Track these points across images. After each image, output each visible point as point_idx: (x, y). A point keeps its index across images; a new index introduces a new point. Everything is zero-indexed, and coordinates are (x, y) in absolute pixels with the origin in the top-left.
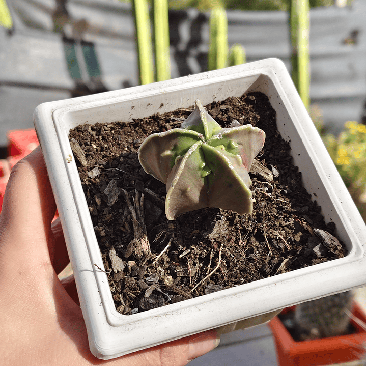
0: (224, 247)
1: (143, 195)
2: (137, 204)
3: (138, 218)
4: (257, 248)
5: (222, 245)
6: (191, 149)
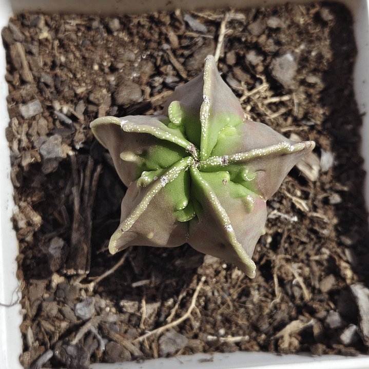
0: (206, 282)
1: (99, 169)
2: (87, 184)
3: (82, 209)
4: (259, 286)
5: (203, 279)
6: (167, 176)
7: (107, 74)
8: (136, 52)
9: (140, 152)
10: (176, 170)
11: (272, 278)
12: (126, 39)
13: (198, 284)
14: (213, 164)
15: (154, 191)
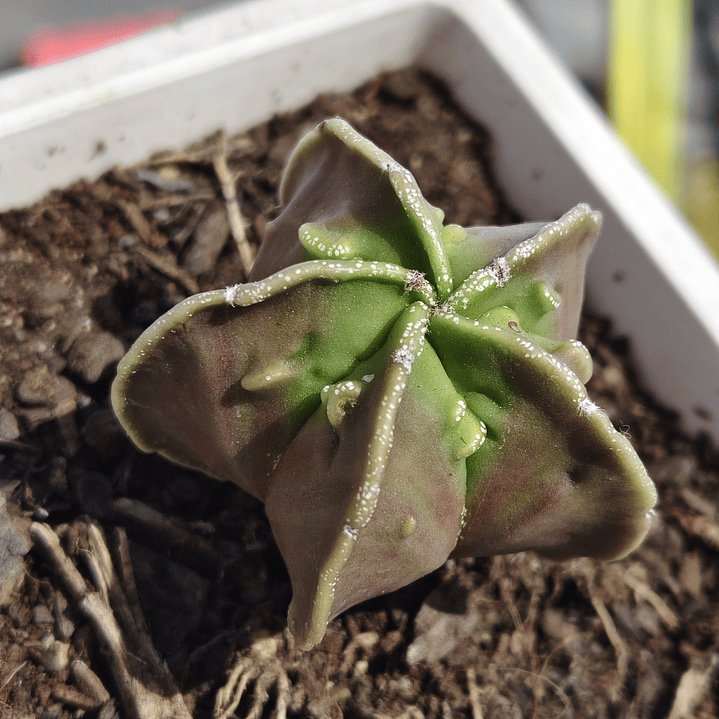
5: (471, 674)
6: (405, 347)
7: (26, 341)
8: (65, 278)
9: (296, 346)
10: (416, 327)
11: (593, 613)
12: (30, 259)
13: (466, 692)
14: (481, 289)
15: (397, 388)
